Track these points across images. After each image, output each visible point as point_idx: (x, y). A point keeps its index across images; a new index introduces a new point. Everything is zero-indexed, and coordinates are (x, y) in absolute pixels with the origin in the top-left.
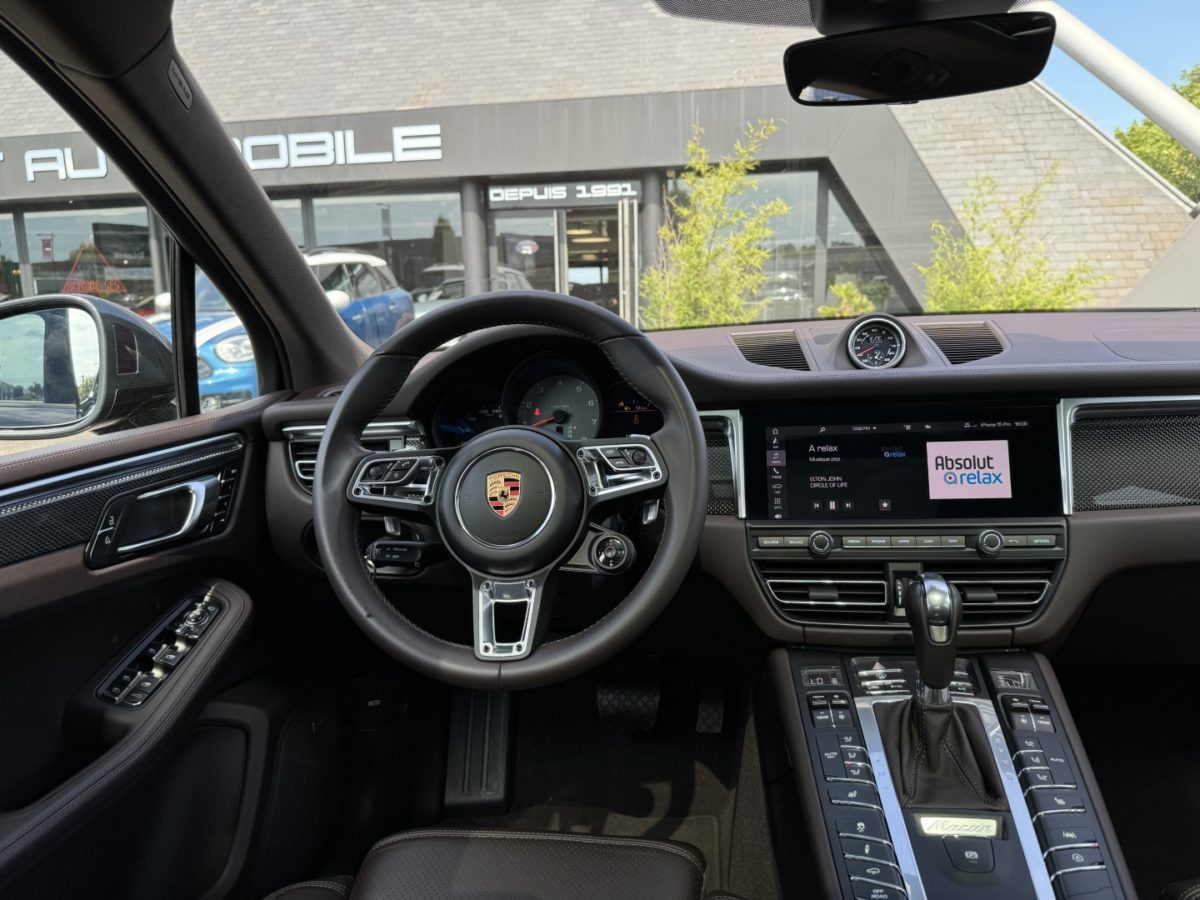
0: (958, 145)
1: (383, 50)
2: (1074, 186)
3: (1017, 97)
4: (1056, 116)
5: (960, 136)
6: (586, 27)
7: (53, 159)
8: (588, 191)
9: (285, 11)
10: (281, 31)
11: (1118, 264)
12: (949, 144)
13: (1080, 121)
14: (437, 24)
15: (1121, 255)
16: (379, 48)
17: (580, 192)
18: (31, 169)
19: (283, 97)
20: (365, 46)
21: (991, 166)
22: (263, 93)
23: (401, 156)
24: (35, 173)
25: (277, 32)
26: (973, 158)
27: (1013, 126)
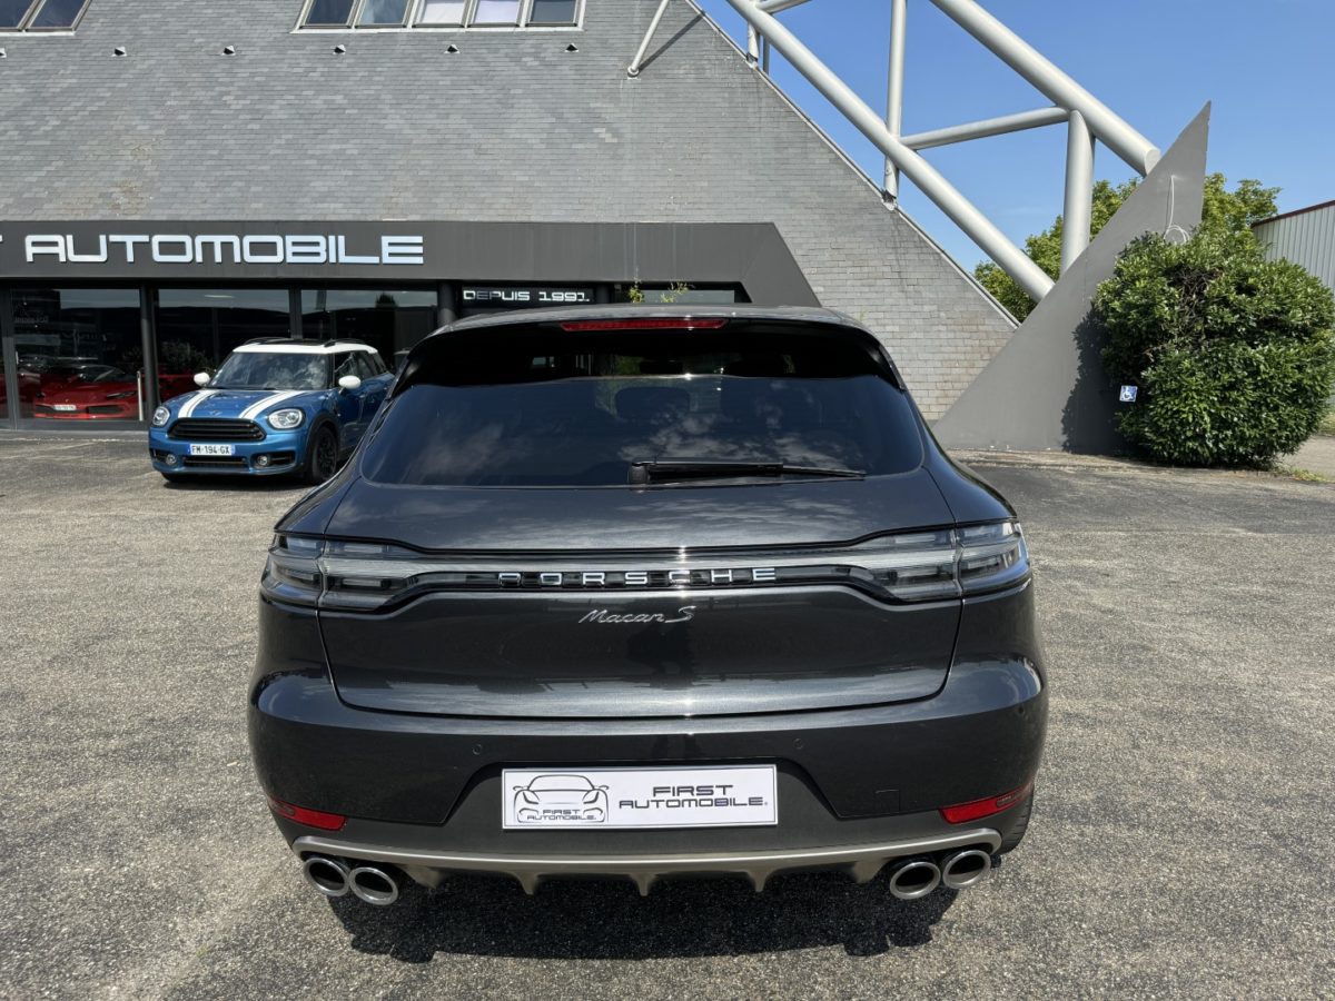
0: (849, 270)
1: (355, 152)
2: (935, 307)
3: (896, 233)
4: (925, 250)
5: (850, 263)
6: (544, 146)
7: (55, 244)
8: (549, 296)
9: (257, 107)
10: (256, 126)
11: (964, 370)
12: (840, 270)
13: (943, 255)
14: (405, 132)
15: (966, 364)
16: (352, 149)
17: (543, 296)
18: (30, 251)
19: (260, 189)
20: (338, 147)
21: (872, 289)
22: (240, 184)
23: (387, 259)
24: (34, 254)
25: (249, 127)
26: (859, 283)
27: (893, 257)
